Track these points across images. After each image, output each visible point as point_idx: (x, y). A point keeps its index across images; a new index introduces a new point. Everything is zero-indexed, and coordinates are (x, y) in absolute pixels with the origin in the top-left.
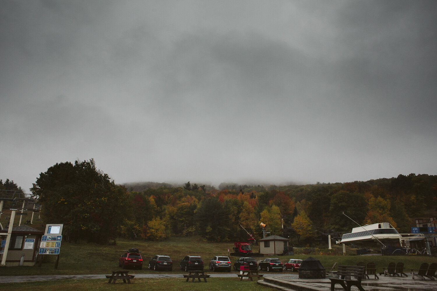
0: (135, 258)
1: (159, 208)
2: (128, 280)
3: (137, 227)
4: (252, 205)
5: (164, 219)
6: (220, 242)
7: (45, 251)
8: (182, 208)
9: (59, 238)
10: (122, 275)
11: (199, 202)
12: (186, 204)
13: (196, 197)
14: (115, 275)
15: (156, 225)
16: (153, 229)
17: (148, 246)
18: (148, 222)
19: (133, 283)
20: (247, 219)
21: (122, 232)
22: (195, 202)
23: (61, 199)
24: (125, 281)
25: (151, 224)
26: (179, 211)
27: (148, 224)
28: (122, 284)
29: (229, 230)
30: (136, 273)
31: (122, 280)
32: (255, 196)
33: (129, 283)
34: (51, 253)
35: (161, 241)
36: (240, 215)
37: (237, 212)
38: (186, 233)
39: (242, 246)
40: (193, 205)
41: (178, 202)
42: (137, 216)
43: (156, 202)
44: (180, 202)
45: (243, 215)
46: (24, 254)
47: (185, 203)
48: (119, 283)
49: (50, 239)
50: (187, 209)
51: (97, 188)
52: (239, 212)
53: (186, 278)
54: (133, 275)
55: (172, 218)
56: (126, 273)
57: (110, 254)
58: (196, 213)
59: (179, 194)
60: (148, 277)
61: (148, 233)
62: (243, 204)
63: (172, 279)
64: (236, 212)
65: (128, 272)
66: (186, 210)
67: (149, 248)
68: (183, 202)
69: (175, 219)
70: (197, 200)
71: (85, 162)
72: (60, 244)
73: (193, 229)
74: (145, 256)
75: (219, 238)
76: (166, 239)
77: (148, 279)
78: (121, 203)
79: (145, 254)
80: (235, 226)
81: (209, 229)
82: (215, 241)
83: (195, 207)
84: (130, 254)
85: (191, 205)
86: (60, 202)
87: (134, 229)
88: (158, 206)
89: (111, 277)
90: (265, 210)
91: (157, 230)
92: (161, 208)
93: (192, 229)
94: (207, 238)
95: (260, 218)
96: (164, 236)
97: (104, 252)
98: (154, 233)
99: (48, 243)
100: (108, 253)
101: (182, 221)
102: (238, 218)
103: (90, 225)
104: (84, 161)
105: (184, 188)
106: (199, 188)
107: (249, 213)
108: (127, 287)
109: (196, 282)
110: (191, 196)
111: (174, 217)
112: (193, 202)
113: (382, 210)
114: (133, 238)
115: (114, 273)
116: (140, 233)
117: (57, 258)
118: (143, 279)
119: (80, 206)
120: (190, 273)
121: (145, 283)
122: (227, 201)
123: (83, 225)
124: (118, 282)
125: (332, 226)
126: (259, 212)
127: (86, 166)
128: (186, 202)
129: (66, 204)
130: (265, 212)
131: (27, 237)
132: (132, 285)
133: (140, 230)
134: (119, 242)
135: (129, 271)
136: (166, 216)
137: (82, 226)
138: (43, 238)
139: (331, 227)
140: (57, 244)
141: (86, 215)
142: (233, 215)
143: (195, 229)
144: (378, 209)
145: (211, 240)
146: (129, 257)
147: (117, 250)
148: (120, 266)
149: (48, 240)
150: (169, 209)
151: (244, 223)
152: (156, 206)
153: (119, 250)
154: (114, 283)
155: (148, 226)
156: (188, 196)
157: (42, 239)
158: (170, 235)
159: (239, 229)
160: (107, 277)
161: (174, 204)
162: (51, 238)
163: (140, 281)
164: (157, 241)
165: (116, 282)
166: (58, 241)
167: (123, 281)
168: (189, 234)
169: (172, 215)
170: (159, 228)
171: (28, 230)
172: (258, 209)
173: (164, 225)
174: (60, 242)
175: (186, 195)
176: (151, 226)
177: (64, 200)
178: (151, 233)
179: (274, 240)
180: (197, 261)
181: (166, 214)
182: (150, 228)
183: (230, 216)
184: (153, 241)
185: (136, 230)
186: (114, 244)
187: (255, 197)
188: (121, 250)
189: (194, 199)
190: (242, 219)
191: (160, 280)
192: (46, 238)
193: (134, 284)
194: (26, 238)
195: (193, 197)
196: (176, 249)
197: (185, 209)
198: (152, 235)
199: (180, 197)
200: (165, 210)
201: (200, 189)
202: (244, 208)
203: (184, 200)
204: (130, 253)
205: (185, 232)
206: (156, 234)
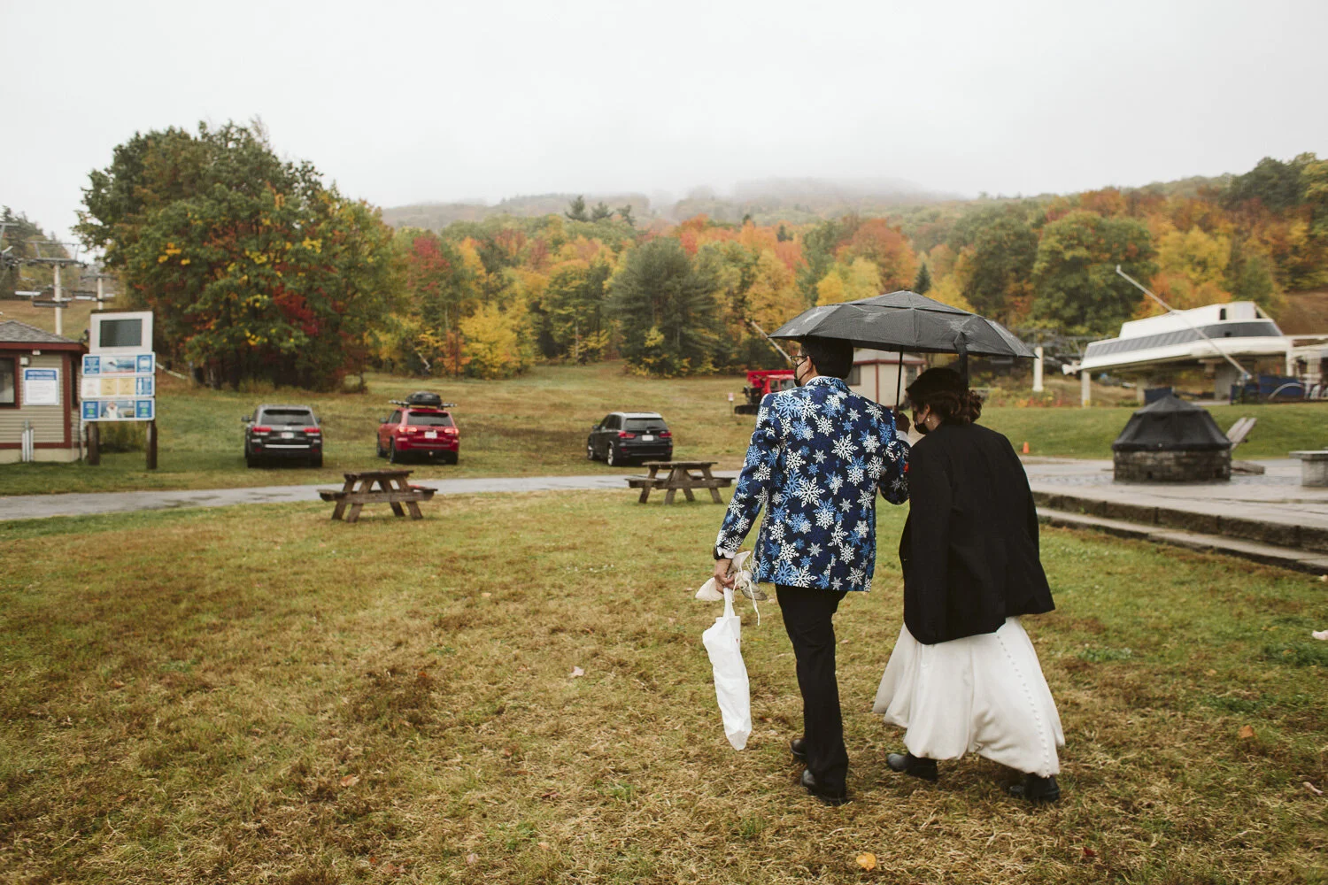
0: (433, 425)
1: (492, 275)
2: (411, 503)
3: (427, 337)
4: (785, 261)
5: (511, 311)
6: (690, 374)
7: (104, 410)
8: (563, 279)
9: (145, 363)
10: (385, 486)
11: (616, 258)
12: (574, 262)
13: (607, 240)
14: (357, 486)
15: (489, 330)
16: (477, 341)
17: (469, 393)
18: (460, 321)
19: (431, 519)
20: (770, 306)
21: (384, 357)
22: (603, 256)
23: (167, 248)
24: (398, 511)
25: (469, 326)
26: (557, 287)
27: (461, 327)
28: (386, 520)
29: (716, 337)
30: (439, 476)
31: (388, 505)
32: (792, 234)
33: (417, 516)
34: (127, 416)
35: (506, 377)
36: (749, 295)
37: (738, 284)
38: (580, 354)
39: (773, 383)
40: (598, 265)
41: (550, 257)
42: (428, 305)
43: (484, 258)
44: (557, 259)
45: (759, 293)
46: (30, 423)
47: (572, 261)
48: (374, 519)
49: (114, 369)
50: (581, 279)
51: (282, 209)
52: (745, 285)
53: (638, 491)
54: (428, 484)
55: (535, 308)
56: (401, 476)
57: (345, 418)
58: (610, 290)
59: (553, 232)
60: (483, 490)
61: (464, 355)
62: (757, 258)
63: (579, 493)
64: (736, 284)
65: (406, 474)
66: (576, 283)
67: (472, 399)
68: (567, 258)
69: (544, 312)
70: (609, 252)
71: (231, 125)
72: (150, 383)
73: (602, 339)
74: (463, 420)
75: (686, 364)
76: (521, 372)
77: (488, 496)
78: (368, 256)
79: (464, 415)
80: (735, 326)
81: (654, 336)
82: (675, 373)
83: (606, 272)
84: (411, 414)
85: (592, 266)
86: (166, 258)
87: (419, 344)
88: (489, 271)
89: (338, 497)
90: (831, 273)
91: (492, 345)
92: (500, 277)
93: (598, 341)
94: (648, 365)
95: (816, 299)
96: (514, 364)
97: (329, 413)
98: (483, 354)
99: (109, 380)
100: (340, 417)
101: (567, 319)
102: (741, 303)
103: (273, 331)
104: (227, 123)
105: (564, 216)
106: (611, 214)
107: (775, 286)
108: (408, 538)
109: (680, 503)
110: (589, 239)
111: (541, 307)
112: (599, 258)
113: (1199, 269)
114: (419, 372)
115: (351, 480)
116: (438, 356)
117: (148, 432)
118: (467, 498)
119: (235, 271)
120: (654, 469)
121: (482, 514)
122: (706, 249)
123: (253, 331)
124: (372, 514)
125: (1037, 322)
126: (813, 281)
127: (237, 141)
128: (575, 258)
129: (187, 265)
130: (832, 280)
131: (30, 362)
132: (429, 524)
133: (437, 348)
134: (378, 384)
135: (412, 472)
136: (517, 301)
137: (248, 334)
138: (87, 364)
139: (1034, 325)
140: (140, 384)
141: (257, 301)
142: (729, 293)
143: (607, 342)
144: (1187, 269)
145: (662, 370)
146: (409, 423)
147: (371, 406)
148: (383, 454)
149: (106, 371)
150: (522, 280)
151: (760, 317)
152: (484, 270)
153: (376, 408)
154: (356, 520)
155: (461, 333)
156: (581, 238)
157: (86, 370)
158: (533, 359)
159: (745, 336)
160: (326, 497)
161: (538, 264)
162: (116, 363)
163: (459, 504)
164: (494, 377)
165: (362, 514)
166: (141, 374)
167: (390, 511)
168: (589, 357)
169: (537, 299)
170: (496, 338)
171: (27, 338)
172: (809, 272)
173: (513, 330)
174: (149, 376)
175: (573, 235)
176: (473, 334)
177: (178, 251)
178: (474, 354)
179: (875, 363)
180: (648, 428)
181: (516, 294)
182: (468, 340)
183: (719, 296)
184: (481, 377)
185: (428, 347)
186: (361, 389)
187: (791, 239)
188: (382, 407)
189: (602, 248)
190: (756, 304)
191: (535, 502)
192: (98, 363)
193: (438, 523)
194: (24, 366)
195: (598, 241)
196: (556, 399)
197: (575, 279)
198: (477, 360)
199: (558, 243)
200: (511, 281)
201: (617, 218)
202: (760, 271)
203: (569, 252)
204: (411, 410)
205: (576, 350)
206: (489, 356)
